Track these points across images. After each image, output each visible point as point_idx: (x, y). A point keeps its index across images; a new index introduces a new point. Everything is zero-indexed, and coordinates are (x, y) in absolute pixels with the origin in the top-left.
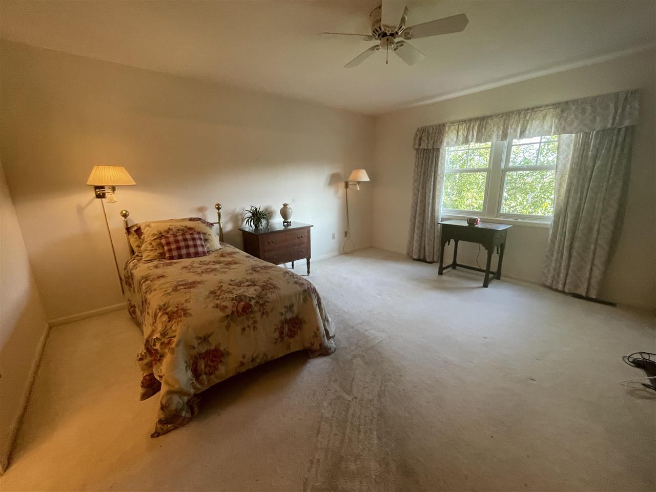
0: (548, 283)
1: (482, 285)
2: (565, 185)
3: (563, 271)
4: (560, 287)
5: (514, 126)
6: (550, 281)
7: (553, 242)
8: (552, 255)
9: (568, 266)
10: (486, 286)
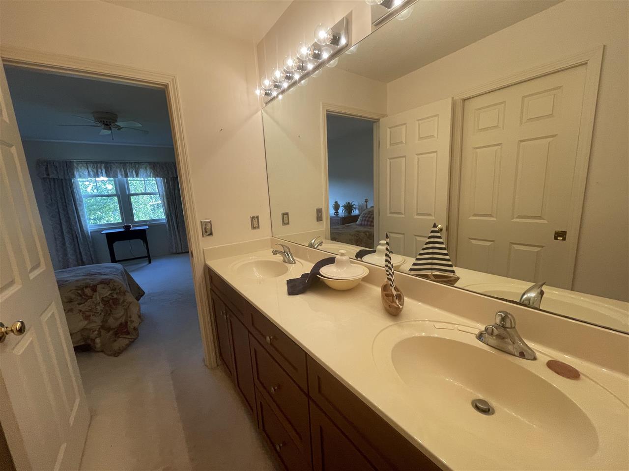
0: (174, 251)
1: (148, 263)
2: (166, 202)
3: (179, 242)
4: (180, 251)
5: (130, 170)
6: (175, 250)
7: (170, 230)
8: (172, 236)
9: (180, 240)
10: (150, 262)
